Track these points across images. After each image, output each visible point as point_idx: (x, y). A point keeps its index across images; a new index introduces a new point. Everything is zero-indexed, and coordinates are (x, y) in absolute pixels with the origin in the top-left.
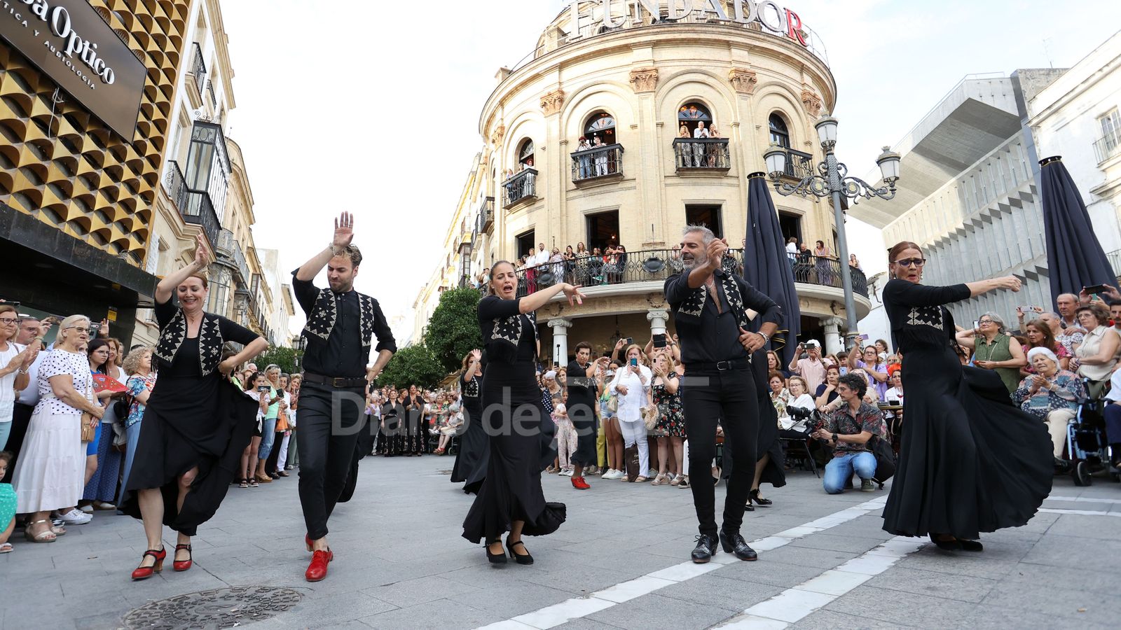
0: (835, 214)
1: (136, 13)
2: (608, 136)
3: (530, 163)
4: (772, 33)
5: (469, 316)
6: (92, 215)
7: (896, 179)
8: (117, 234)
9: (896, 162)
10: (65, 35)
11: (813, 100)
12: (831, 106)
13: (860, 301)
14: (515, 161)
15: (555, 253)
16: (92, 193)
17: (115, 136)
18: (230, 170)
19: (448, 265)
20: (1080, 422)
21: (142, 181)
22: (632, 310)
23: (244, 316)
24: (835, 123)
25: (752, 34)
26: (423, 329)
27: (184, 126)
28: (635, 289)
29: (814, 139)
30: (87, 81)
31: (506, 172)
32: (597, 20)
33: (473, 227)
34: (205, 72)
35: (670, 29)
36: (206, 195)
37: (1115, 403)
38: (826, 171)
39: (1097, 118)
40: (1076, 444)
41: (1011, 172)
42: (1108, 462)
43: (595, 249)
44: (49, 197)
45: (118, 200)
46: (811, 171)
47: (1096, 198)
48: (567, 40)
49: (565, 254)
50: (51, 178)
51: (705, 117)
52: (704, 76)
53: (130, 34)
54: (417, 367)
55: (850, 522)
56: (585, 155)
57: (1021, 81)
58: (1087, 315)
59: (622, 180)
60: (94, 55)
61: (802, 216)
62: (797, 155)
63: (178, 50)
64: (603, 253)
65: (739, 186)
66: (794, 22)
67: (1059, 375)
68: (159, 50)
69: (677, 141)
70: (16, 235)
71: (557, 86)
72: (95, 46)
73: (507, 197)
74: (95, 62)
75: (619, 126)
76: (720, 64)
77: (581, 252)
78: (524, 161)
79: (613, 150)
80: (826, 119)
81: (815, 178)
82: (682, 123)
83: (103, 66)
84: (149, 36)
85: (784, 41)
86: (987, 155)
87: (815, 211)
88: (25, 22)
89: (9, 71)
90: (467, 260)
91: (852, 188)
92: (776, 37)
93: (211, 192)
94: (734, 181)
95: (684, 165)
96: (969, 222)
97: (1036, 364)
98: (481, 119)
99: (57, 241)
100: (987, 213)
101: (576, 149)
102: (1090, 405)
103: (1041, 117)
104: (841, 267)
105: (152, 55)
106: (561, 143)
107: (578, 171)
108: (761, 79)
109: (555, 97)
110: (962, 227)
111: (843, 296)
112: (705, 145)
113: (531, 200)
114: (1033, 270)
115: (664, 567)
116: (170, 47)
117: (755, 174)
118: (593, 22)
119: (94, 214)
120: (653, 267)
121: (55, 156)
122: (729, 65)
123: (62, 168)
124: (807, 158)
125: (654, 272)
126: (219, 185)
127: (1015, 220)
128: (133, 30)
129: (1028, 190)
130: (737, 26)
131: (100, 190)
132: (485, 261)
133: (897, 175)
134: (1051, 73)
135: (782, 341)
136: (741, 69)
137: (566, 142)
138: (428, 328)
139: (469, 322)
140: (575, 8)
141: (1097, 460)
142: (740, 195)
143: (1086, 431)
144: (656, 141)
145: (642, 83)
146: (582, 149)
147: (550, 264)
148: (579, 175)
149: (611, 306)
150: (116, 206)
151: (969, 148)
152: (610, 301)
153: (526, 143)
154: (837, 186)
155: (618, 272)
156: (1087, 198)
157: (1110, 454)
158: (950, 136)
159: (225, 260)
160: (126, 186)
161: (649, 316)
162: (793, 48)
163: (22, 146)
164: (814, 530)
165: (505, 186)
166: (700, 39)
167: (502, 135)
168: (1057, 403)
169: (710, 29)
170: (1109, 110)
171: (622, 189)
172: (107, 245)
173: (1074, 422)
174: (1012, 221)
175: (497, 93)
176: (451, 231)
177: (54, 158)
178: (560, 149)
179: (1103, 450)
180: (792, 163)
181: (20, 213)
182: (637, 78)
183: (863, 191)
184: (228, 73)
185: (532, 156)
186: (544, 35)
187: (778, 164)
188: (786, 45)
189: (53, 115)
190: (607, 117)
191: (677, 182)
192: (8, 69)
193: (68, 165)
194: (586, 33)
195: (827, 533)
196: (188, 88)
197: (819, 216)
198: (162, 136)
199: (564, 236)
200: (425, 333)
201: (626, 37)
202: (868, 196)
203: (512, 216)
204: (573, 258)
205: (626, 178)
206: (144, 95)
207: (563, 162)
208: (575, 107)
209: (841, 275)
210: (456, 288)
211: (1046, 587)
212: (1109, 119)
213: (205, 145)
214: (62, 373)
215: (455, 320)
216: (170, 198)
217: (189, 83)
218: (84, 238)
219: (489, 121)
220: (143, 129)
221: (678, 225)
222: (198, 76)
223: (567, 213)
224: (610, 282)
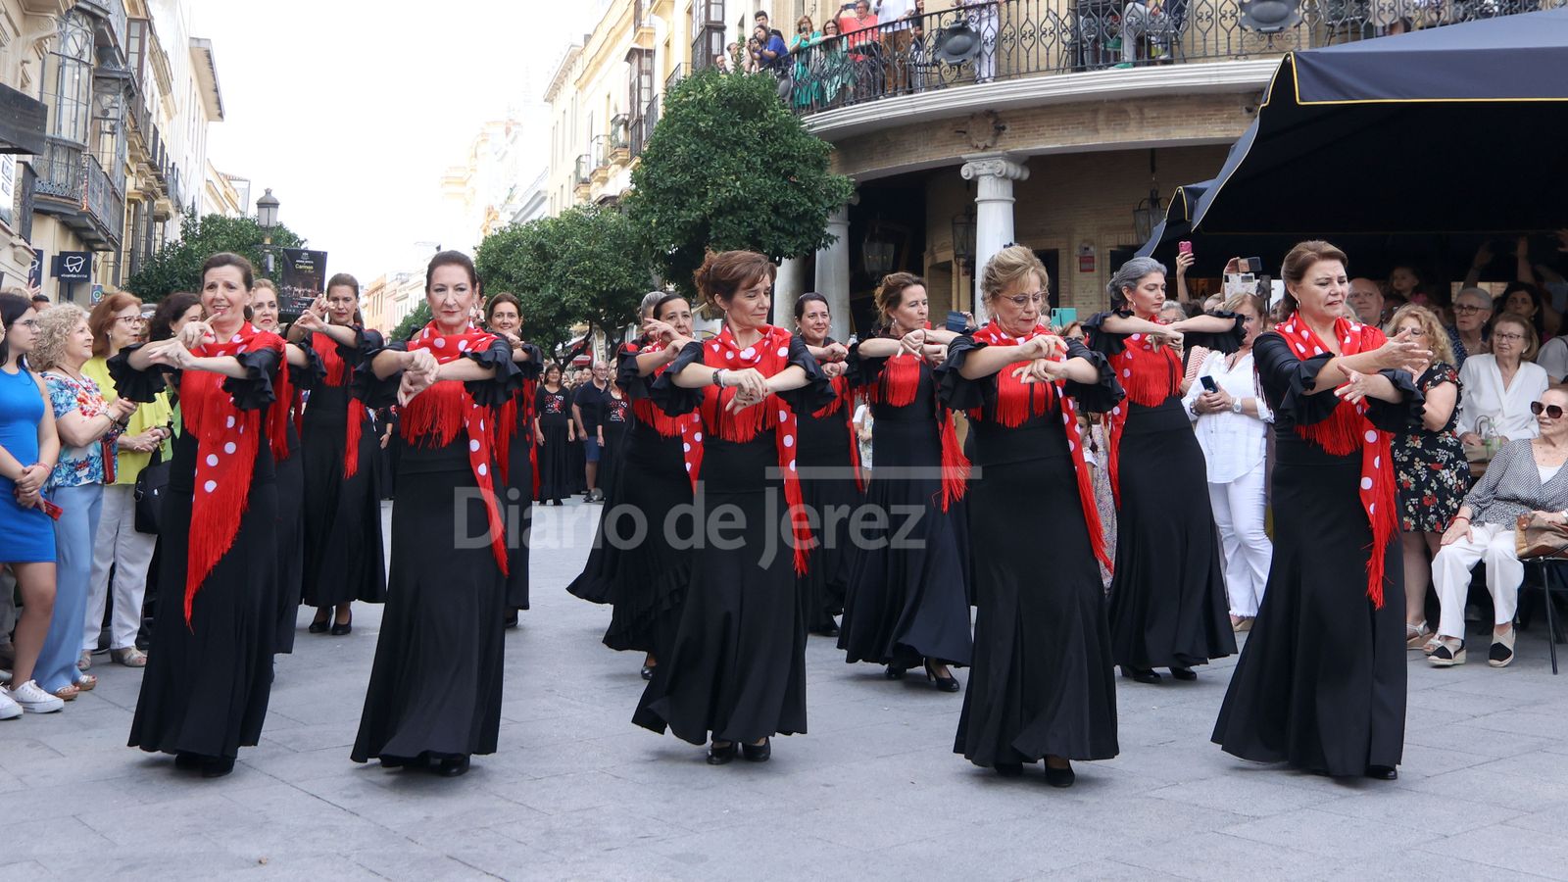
5: (747, 148)
28: (1215, 81)
120: (1265, 18)
125: (1270, 33)
139: (751, 168)
147: (968, 8)
149: (1142, 121)
152: (1141, 111)
155: (1167, 27)
215: (711, 159)
224: (1144, 55)
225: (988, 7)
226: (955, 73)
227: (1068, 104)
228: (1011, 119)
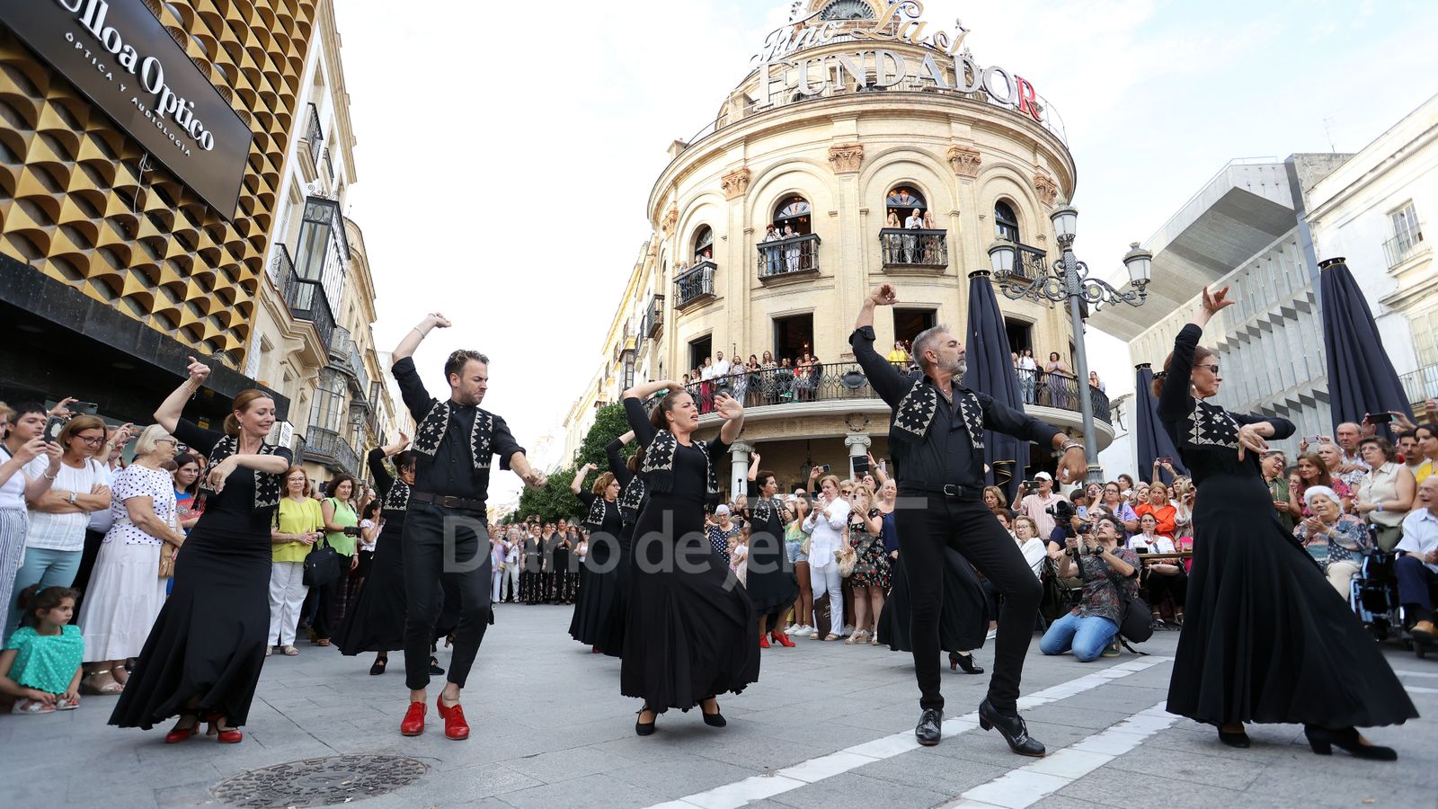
0: (1072, 323)
1: (241, 67)
2: (802, 224)
3: (707, 254)
4: (1000, 105)
6: (182, 307)
7: (1146, 282)
8: (211, 330)
9: (1147, 262)
10: (156, 91)
11: (1048, 186)
12: (1069, 193)
13: (1102, 429)
14: (690, 252)
15: (736, 364)
16: (184, 280)
17: (213, 213)
18: (349, 257)
19: (607, 376)
20: (1365, 577)
21: (243, 267)
22: (827, 433)
23: (361, 432)
24: (1075, 213)
25: (976, 106)
26: (575, 453)
27: (295, 202)
28: (831, 409)
29: (1048, 232)
30: (181, 147)
31: (678, 266)
32: (791, 84)
33: (638, 331)
34: (322, 139)
35: (878, 98)
36: (318, 285)
37: (1408, 554)
38: (1063, 270)
39: (1388, 214)
40: (1361, 603)
41: (1285, 276)
42: (1399, 626)
43: (784, 360)
44: (132, 284)
45: (215, 289)
46: (1044, 270)
47: (1386, 310)
48: (755, 109)
49: (747, 365)
50: (135, 262)
51: (918, 203)
52: (918, 155)
53: (233, 91)
54: (566, 498)
55: (1088, 692)
56: (774, 247)
57: (1297, 168)
58: (1371, 448)
59: (818, 278)
60: (190, 115)
61: (1032, 324)
62: (1028, 251)
63: (291, 111)
64: (793, 365)
65: (957, 287)
66: (1027, 93)
67: (1341, 519)
68: (267, 110)
69: (884, 232)
70: (90, 329)
71: (743, 163)
72: (192, 104)
73: (680, 295)
74: (191, 124)
75: (815, 213)
76: (937, 141)
77: (768, 363)
78: (701, 253)
79: (808, 242)
80: (1064, 208)
81: (1049, 279)
82: (891, 211)
83: (201, 128)
84: (257, 94)
85: (1015, 114)
86: (1256, 256)
87: (1049, 319)
88: (109, 75)
89: (88, 133)
90: (630, 369)
91: (1094, 292)
92: (1004, 110)
93: (325, 282)
94: (953, 281)
95: (892, 260)
96: (1234, 336)
97: (1315, 506)
98: (650, 201)
99: (140, 337)
100: (1255, 325)
101: (764, 239)
102: (1378, 557)
103: (1321, 211)
104: (1079, 387)
105: (260, 117)
106: (745, 232)
107: (765, 266)
108: (986, 159)
109: (739, 176)
110: (1224, 341)
111: (1082, 421)
112: (917, 236)
113: (708, 299)
114: (1310, 394)
115: (864, 741)
116: (280, 108)
117: (978, 273)
118: (786, 87)
119: (185, 305)
120: (852, 382)
121: (141, 235)
122: (948, 143)
123: (149, 251)
124: (1040, 254)
125: (854, 389)
126: (335, 274)
127: (1288, 333)
128: (237, 87)
129: (1304, 299)
130: (959, 96)
131: (193, 277)
132: (651, 371)
133: (1148, 277)
134: (1333, 159)
135: (1008, 473)
136: (962, 147)
137: (752, 231)
138: (582, 450)
140: (765, 71)
141: (1386, 623)
142: (959, 299)
143: (1372, 588)
144: (859, 233)
145: (843, 162)
146: (770, 239)
147: (729, 376)
148: (767, 271)
150: (211, 296)
151: (1234, 247)
152: (801, 422)
153: (704, 231)
154: (1075, 289)
155: (811, 387)
156: (1375, 309)
157: (1402, 616)
158: (1212, 233)
159: (340, 365)
160: (224, 272)
161: (847, 441)
162: (1025, 123)
163: (101, 222)
164: (1045, 701)
165: (677, 282)
166: (913, 111)
167: (675, 221)
168: (1339, 555)
169: (926, 99)
170: (1403, 205)
171: (817, 289)
172: (199, 343)
173: (1359, 577)
174: (1285, 333)
175: (671, 170)
176: (611, 335)
177: (138, 237)
178: (744, 240)
179: (1394, 611)
180: (1021, 260)
181: (97, 302)
182: (837, 156)
183: (1107, 296)
184: (349, 141)
185: (710, 248)
186: (727, 102)
187: (1005, 261)
188: (1016, 119)
189: (139, 185)
190: (801, 201)
192: (88, 129)
193: (156, 247)
194: (778, 101)
195: (1059, 704)
196: (301, 157)
197: (1054, 325)
198: (269, 213)
199: (748, 343)
200: (577, 456)
201: (826, 107)
202: (1113, 301)
203: (684, 318)
204: (758, 369)
205: (823, 275)
206: (248, 164)
208: (763, 189)
209: (1079, 396)
210: (616, 403)
211: (1325, 773)
212: (1403, 215)
213: (319, 226)
214: (140, 494)
216: (276, 288)
217: (303, 151)
218: (172, 333)
219: (659, 205)
220: (246, 205)
221: (885, 333)
222: (313, 143)
223: (750, 316)
224: (801, 399)
225: (737, 376)
227: (768, 420)
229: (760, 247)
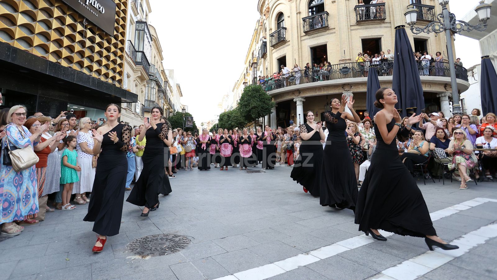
2: (320, 8)
5: (257, 98)
6: (102, 68)
13: (463, 83)
14: (275, 24)
15: (295, 67)
16: (101, 59)
17: (107, 34)
18: (152, 40)
19: (247, 73)
21: (119, 51)
22: (334, 92)
23: (162, 100)
27: (132, 24)
28: (336, 83)
30: (95, 14)
31: (271, 29)
33: (258, 55)
36: (143, 53)
43: (315, 64)
45: (111, 60)
46: (434, 15)
49: (301, 67)
50: (86, 55)
59: (328, 29)
61: (427, 39)
62: (425, 7)
64: (319, 66)
65: (390, 27)
69: (356, 7)
73: (272, 41)
75: (326, 2)
78: (280, 23)
81: (435, 23)
90: (255, 70)
93: (145, 51)
94: (388, 25)
95: (360, 19)
98: (258, 5)
99: (91, 80)
106: (297, 13)
107: (306, 26)
113: (284, 42)
117: (399, 26)
120: (345, 72)
123: (90, 50)
124: (431, 8)
125: (345, 74)
131: (104, 57)
132: (263, 71)
137: (300, 13)
139: (257, 101)
142: (392, 32)
144: (345, 8)
147: (293, 72)
148: (307, 28)
149: (324, 91)
150: (110, 63)
152: (324, 89)
153: (280, 15)
155: (327, 74)
159: (153, 77)
160: (113, 54)
163: (75, 44)
165: (271, 36)
167: (268, 12)
171: (328, 34)
172: (108, 79)
176: (247, 57)
177: (86, 47)
178: (297, 17)
180: (422, 12)
185: (283, 21)
189: (84, 29)
191: (356, 28)
192: (68, 14)
193: (92, 49)
196: (132, 8)
198: (124, 31)
199: (300, 58)
203: (275, 50)
205: (330, 28)
206: (116, 15)
207: (299, 23)
213: (141, 31)
215: (251, 100)
216: (130, 56)
217: (133, 6)
218: (99, 77)
219: (262, 6)
220: (117, 29)
221: (358, 50)
222: (136, 2)
223: (301, 47)
224: (324, 79)
225: (297, 72)
226: (291, 84)
227: (311, 88)
228: (302, 91)
229: (304, 19)
